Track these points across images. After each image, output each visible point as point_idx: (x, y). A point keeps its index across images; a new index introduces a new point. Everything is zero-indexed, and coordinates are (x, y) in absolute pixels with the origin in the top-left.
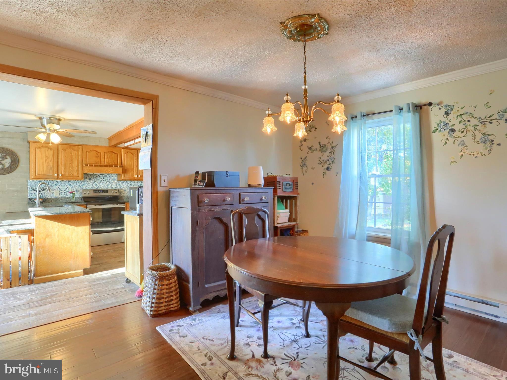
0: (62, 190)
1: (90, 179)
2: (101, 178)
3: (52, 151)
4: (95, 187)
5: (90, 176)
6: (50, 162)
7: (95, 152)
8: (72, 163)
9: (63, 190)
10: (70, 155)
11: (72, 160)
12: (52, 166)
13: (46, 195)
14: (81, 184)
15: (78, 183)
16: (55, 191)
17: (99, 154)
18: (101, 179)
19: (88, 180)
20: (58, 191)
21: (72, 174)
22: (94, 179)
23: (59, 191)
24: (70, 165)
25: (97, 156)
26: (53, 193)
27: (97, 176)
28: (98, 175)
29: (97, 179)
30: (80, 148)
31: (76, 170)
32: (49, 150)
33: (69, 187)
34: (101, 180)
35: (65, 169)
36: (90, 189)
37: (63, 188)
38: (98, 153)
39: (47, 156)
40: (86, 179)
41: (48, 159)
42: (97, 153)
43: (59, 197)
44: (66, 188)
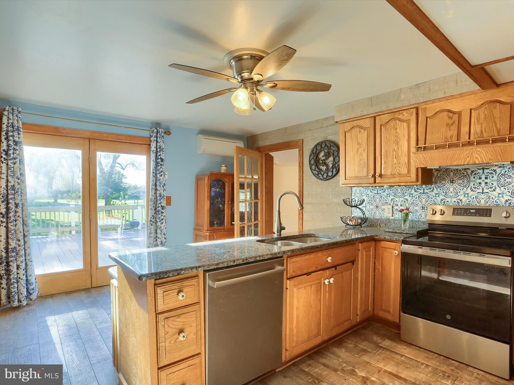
0: (397, 205)
1: (452, 182)
2: (480, 178)
3: (366, 131)
4: (464, 200)
5: (452, 174)
6: (363, 153)
7: (445, 114)
8: (398, 148)
9: (399, 204)
10: (395, 132)
11: (397, 143)
12: (366, 160)
13: (374, 212)
14: (433, 193)
15: (426, 191)
16: (386, 207)
17: (456, 117)
18: (480, 181)
19: (448, 185)
20: (391, 207)
21: (398, 172)
22: (461, 181)
23: (393, 207)
24: (395, 153)
25: (450, 122)
26: (383, 210)
27: (469, 172)
28: (472, 172)
29: (469, 181)
30: (412, 112)
31: (405, 163)
32: (362, 130)
33: (409, 199)
34: (480, 183)
35: (385, 162)
36: (451, 204)
37: (399, 201)
38: (454, 113)
39: (359, 144)
40: (443, 182)
41: (360, 147)
42: (451, 115)
43: (393, 218)
44: (405, 202)
